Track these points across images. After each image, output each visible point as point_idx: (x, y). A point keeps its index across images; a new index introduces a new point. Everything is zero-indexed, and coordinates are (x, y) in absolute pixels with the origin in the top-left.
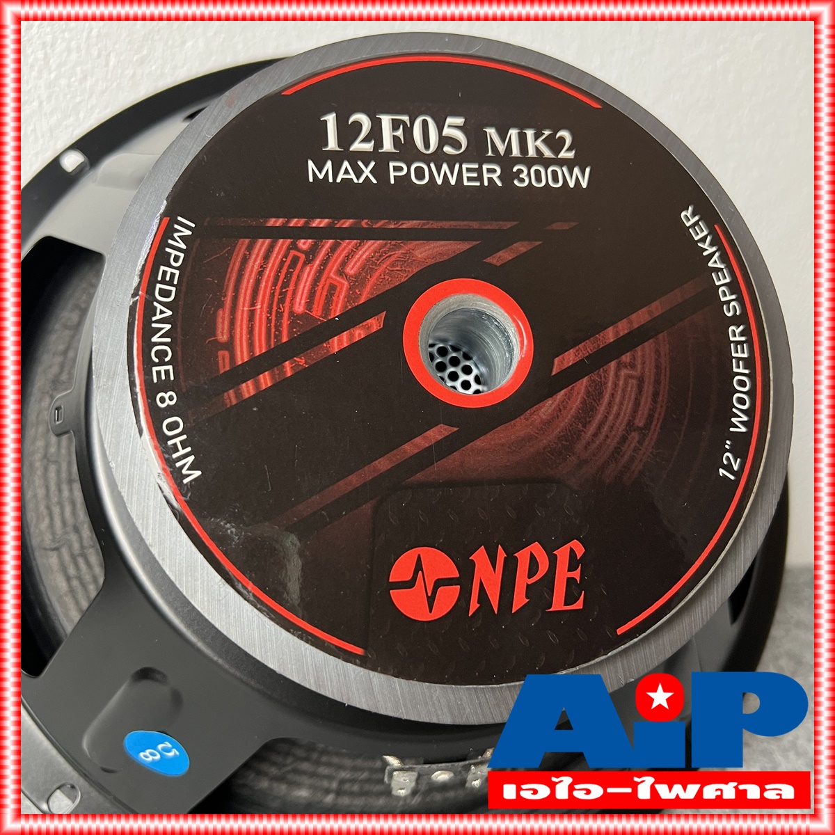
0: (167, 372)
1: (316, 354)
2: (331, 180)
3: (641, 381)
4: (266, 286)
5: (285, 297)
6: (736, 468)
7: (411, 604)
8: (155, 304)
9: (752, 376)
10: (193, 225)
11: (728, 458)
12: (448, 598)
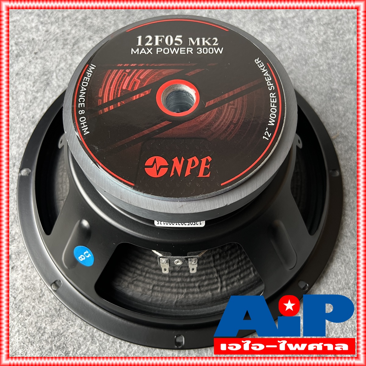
0: (83, 105)
1: (128, 101)
2: (138, 53)
3: (236, 109)
4: (115, 82)
5: (120, 85)
6: (269, 136)
7: (151, 172)
8: (82, 87)
9: (278, 108)
10: (95, 66)
11: (266, 133)
12: (164, 171)
